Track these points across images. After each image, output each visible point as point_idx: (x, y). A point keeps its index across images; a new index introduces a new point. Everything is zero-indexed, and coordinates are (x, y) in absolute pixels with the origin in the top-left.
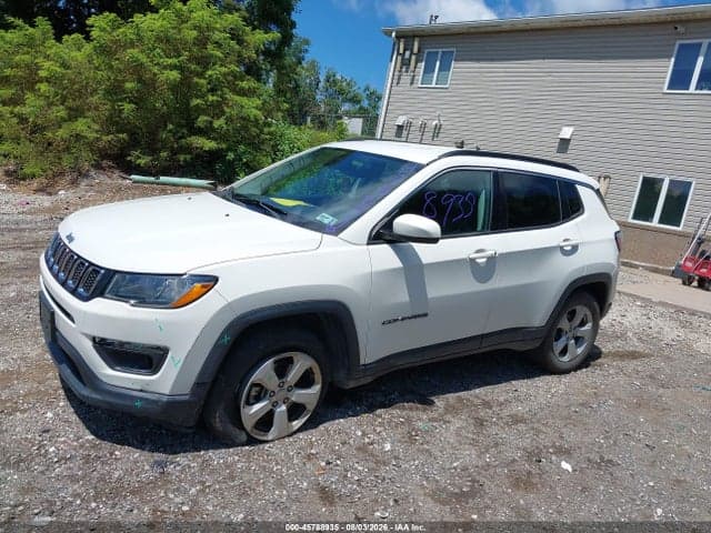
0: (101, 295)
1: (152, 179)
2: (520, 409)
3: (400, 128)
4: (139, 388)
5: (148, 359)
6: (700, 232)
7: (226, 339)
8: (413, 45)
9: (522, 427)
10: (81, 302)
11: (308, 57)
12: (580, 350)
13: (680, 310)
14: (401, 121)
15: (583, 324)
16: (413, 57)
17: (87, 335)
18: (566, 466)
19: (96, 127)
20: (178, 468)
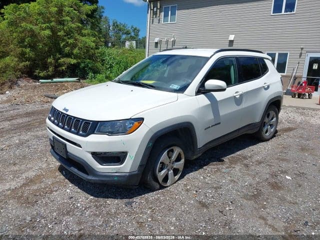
0: (93, 133)
1: (50, 81)
2: (259, 158)
3: (157, 43)
4: (115, 172)
5: (118, 158)
6: (294, 74)
7: (151, 144)
8: (157, 4)
9: (262, 165)
10: (83, 138)
11: (104, 15)
12: (272, 130)
13: (298, 108)
14: (156, 40)
15: (272, 119)
16: (158, 10)
17: (88, 152)
18: (288, 177)
19: (16, 59)
20: (137, 204)
